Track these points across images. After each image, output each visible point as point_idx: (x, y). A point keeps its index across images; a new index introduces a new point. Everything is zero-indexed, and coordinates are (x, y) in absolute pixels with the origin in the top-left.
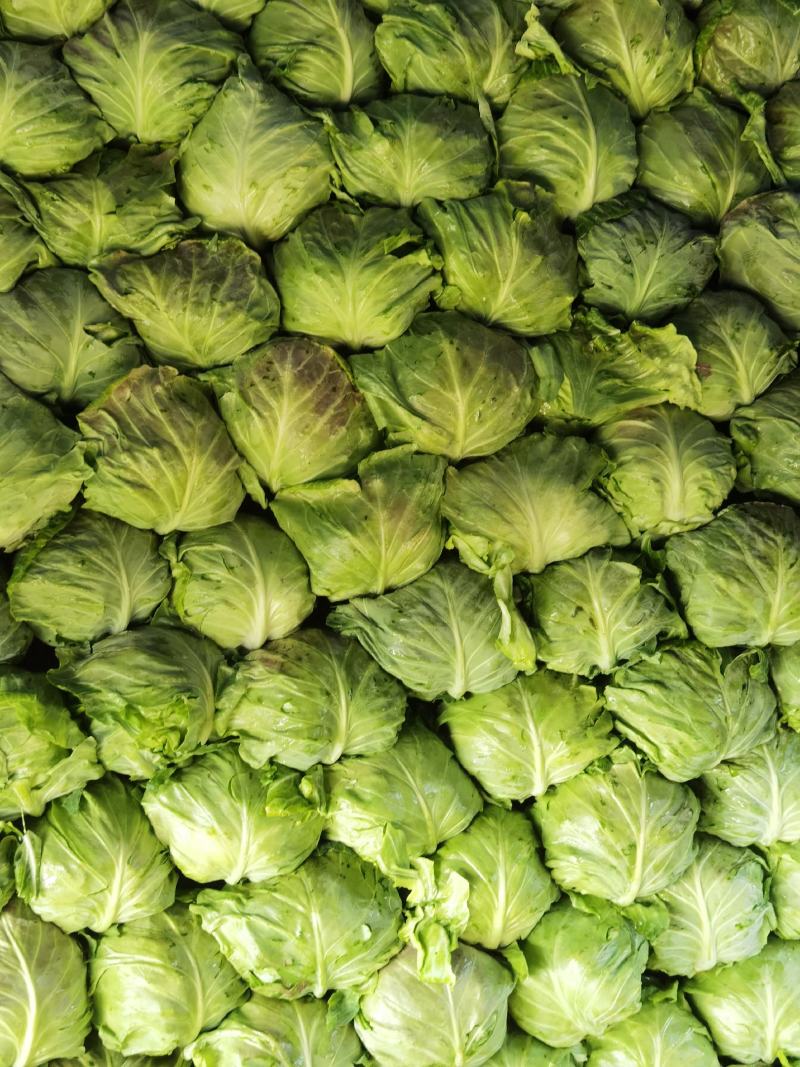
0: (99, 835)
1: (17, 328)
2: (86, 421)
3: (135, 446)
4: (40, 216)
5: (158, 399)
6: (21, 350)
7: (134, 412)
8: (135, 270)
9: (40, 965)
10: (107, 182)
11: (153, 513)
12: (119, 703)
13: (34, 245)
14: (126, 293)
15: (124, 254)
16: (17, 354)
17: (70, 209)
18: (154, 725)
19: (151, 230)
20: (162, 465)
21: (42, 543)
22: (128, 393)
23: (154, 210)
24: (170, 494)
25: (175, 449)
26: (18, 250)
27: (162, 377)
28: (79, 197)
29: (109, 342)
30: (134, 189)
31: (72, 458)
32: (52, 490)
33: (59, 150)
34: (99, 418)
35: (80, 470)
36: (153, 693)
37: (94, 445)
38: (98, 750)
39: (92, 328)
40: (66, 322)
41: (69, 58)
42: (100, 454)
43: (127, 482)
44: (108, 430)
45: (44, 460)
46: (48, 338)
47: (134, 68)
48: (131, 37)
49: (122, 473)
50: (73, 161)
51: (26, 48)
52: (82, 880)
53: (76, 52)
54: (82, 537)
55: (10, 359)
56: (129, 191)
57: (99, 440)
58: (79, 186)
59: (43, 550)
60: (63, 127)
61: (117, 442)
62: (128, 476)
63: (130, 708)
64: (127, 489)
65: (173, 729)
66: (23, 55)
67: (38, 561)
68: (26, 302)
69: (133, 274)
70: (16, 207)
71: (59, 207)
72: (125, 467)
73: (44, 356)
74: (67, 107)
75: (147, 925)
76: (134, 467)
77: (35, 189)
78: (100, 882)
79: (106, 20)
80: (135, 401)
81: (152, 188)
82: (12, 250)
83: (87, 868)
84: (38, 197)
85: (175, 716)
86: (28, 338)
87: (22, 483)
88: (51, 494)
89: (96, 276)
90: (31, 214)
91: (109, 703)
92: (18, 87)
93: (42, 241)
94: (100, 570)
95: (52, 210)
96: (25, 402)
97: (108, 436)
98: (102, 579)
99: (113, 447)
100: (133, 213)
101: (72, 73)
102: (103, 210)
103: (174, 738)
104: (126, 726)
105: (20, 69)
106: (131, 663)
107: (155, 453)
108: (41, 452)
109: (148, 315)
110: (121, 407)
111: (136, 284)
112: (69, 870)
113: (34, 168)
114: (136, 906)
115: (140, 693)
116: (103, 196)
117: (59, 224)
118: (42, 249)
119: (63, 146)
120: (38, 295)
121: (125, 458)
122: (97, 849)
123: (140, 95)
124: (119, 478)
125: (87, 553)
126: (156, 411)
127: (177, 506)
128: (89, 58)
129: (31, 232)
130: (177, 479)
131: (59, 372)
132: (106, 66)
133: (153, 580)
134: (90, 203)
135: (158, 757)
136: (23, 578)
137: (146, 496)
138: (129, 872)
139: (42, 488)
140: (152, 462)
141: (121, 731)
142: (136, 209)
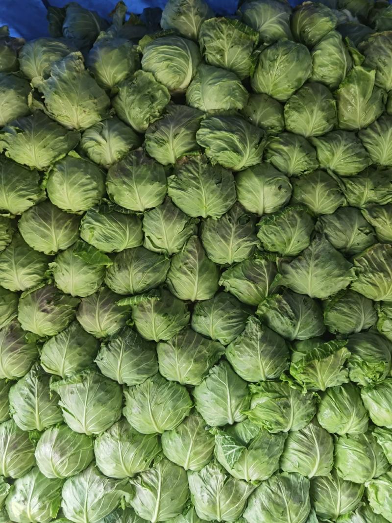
0: (347, 403)
1: (336, 227)
2: (357, 260)
3: (375, 271)
4: (346, 189)
5: (383, 255)
6: (336, 234)
7: (374, 259)
8: (380, 210)
9: (321, 444)
10: (371, 180)
11: (377, 294)
12: (360, 360)
13: (343, 199)
14: (375, 218)
15: (374, 204)
16: (334, 236)
17: (358, 188)
18: (371, 369)
19: (385, 196)
20: (384, 278)
21: (337, 300)
22: (372, 252)
23: (387, 190)
24: (384, 289)
25: (388, 273)
26: (338, 200)
27: (385, 248)
28: (361, 184)
29: (367, 234)
30: (380, 182)
31: (350, 272)
32: (342, 282)
33: (356, 167)
34: (362, 259)
35: (352, 277)
36: (372, 358)
37: (359, 269)
38: (349, 374)
39: (361, 229)
40: (352, 226)
41: (361, 137)
42: (361, 272)
43: (370, 283)
44: (364, 264)
45: (341, 272)
46: (346, 231)
47: (385, 140)
48: (385, 129)
49: (368, 279)
50: (359, 171)
51: (348, 133)
52: (340, 418)
53: (364, 134)
54: (350, 299)
55: (332, 237)
56: (378, 183)
57: (360, 267)
58: (361, 180)
59: (337, 302)
60: (358, 160)
61: (368, 269)
62: (371, 281)
63: (364, 362)
64: (370, 285)
65: (378, 372)
66: (347, 135)
67: (334, 305)
68: (339, 218)
69: (378, 211)
70: (338, 186)
71: (353, 187)
72: (370, 278)
73: (344, 237)
74: (360, 153)
75: (357, 437)
76: (374, 278)
77: (345, 180)
78: (345, 420)
79: (376, 123)
80: (375, 255)
81: (387, 182)
82: (336, 200)
83: (342, 415)
84: (346, 183)
85: (380, 368)
86: (339, 231)
87: (333, 279)
88: (341, 283)
89: (364, 211)
90: (343, 188)
91: (356, 359)
92: (345, 146)
93: (346, 198)
94: (356, 312)
95: (350, 188)
96: (336, 251)
97: (364, 266)
98: (356, 315)
99: (366, 270)
100: (380, 190)
101: (362, 142)
102: (369, 189)
103: (378, 375)
104: (362, 368)
105: (346, 140)
106: (365, 346)
107: (382, 274)
108: (340, 269)
109: (382, 226)
110: (369, 257)
111: (380, 215)
112: (335, 414)
113: (345, 173)
114: (356, 430)
115: (368, 358)
116: (369, 184)
117: (353, 192)
118: (345, 200)
119: (357, 166)
120: (343, 216)
121: (371, 275)
122: (346, 408)
123: (386, 149)
124: (367, 281)
125: (352, 305)
126: (382, 259)
127: (385, 294)
128: (369, 136)
129: (343, 194)
130: (388, 284)
131: (347, 242)
132: (375, 139)
133: (372, 317)
134: (365, 186)
135: (371, 381)
136: (329, 311)
137: (376, 288)
138: (356, 418)
139: (339, 281)
140: (380, 278)
141: (359, 369)
142: (381, 189)
